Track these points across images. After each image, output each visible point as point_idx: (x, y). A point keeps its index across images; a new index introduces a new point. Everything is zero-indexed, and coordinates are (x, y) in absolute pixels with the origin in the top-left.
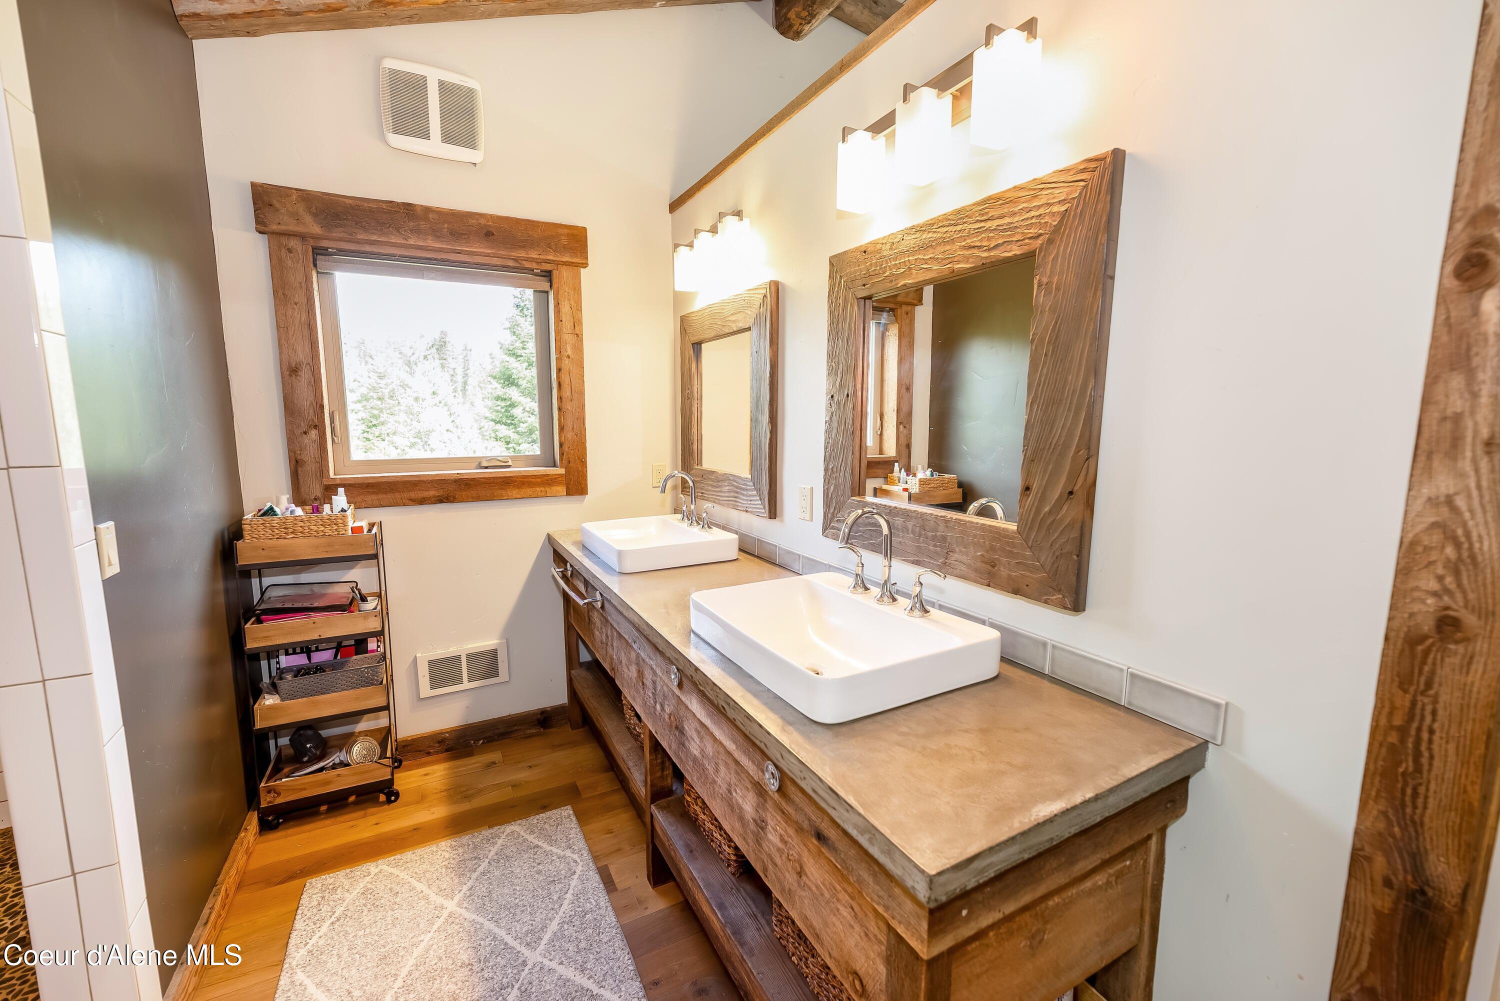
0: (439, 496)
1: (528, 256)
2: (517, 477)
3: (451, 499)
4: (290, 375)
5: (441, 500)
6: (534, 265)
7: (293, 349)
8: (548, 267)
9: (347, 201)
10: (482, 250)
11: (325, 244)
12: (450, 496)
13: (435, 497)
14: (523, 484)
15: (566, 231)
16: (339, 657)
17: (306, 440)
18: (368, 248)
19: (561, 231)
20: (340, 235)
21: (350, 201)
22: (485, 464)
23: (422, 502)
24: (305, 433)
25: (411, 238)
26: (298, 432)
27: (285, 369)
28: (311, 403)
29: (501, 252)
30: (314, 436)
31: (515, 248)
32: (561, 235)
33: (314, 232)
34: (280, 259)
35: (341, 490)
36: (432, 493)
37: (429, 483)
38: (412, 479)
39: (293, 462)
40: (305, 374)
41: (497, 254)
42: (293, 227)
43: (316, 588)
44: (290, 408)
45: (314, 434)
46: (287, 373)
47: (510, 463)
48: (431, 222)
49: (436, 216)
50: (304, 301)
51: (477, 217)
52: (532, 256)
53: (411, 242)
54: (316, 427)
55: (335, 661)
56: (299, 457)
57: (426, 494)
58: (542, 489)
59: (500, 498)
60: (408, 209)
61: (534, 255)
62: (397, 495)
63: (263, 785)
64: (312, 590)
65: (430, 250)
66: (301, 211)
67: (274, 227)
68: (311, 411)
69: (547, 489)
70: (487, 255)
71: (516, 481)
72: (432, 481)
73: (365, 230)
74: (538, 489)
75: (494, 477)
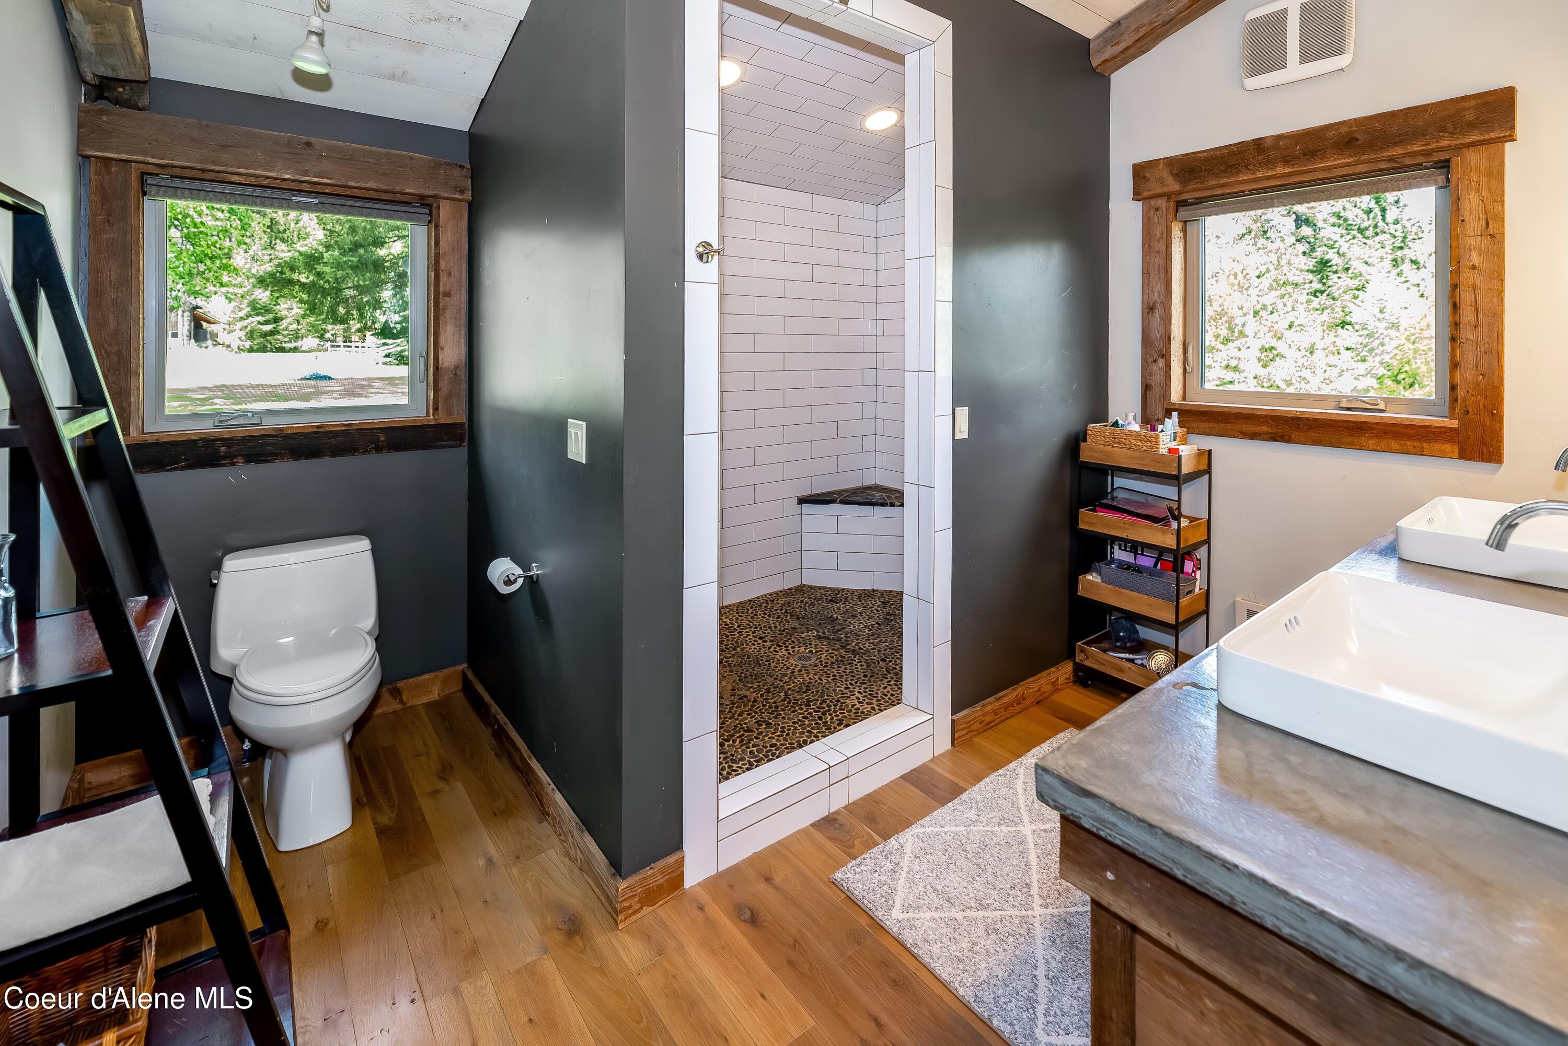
0: (1272, 433)
1: (1407, 151)
2: (1376, 424)
3: (1286, 438)
4: (1148, 313)
5: (1274, 438)
6: (1420, 159)
7: (1152, 291)
8: (1443, 156)
9: (1202, 155)
10: (1340, 162)
11: (1184, 197)
12: (1285, 435)
13: (1267, 433)
14: (1386, 433)
15: (1473, 103)
16: (1158, 567)
17: (1154, 367)
18: (1219, 191)
19: (1467, 105)
20: (1194, 187)
21: (1205, 154)
22: (1344, 405)
23: (1253, 436)
24: (1155, 361)
25: (1259, 171)
26: (1150, 360)
27: (1145, 307)
28: (1162, 335)
29: (1367, 157)
30: (1161, 365)
31: (1388, 147)
32: (1465, 109)
33: (1174, 190)
34: (1149, 219)
35: (1175, 414)
36: (1265, 429)
37: (1262, 417)
38: (1245, 412)
39: (1144, 386)
40: (1159, 311)
41: (1363, 160)
42: (1159, 190)
43: (1150, 499)
44: (1146, 341)
45: (1161, 362)
46: (1146, 311)
47: (1382, 406)
48: (1281, 148)
49: (1287, 142)
50: (1163, 249)
51: (1336, 127)
52: (1412, 150)
53: (1259, 175)
54: (1163, 356)
55: (1154, 569)
56: (1149, 382)
57: (1258, 429)
58: (1417, 444)
59: (1350, 446)
60: (1258, 145)
61: (1417, 148)
62: (1229, 426)
63: (1079, 643)
64: (1147, 499)
65: (1279, 177)
66: (1165, 175)
67: (1146, 194)
68: (1161, 343)
69: (1425, 445)
70: (1348, 165)
71: (1374, 429)
72: (1266, 416)
73: (1217, 176)
74: (1409, 443)
75: (1343, 421)
